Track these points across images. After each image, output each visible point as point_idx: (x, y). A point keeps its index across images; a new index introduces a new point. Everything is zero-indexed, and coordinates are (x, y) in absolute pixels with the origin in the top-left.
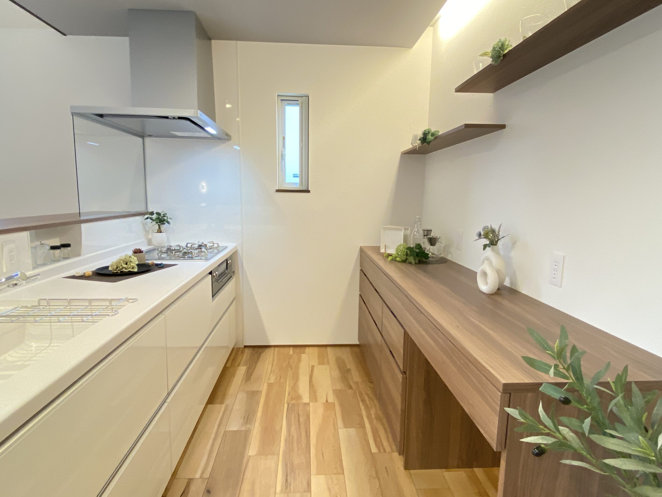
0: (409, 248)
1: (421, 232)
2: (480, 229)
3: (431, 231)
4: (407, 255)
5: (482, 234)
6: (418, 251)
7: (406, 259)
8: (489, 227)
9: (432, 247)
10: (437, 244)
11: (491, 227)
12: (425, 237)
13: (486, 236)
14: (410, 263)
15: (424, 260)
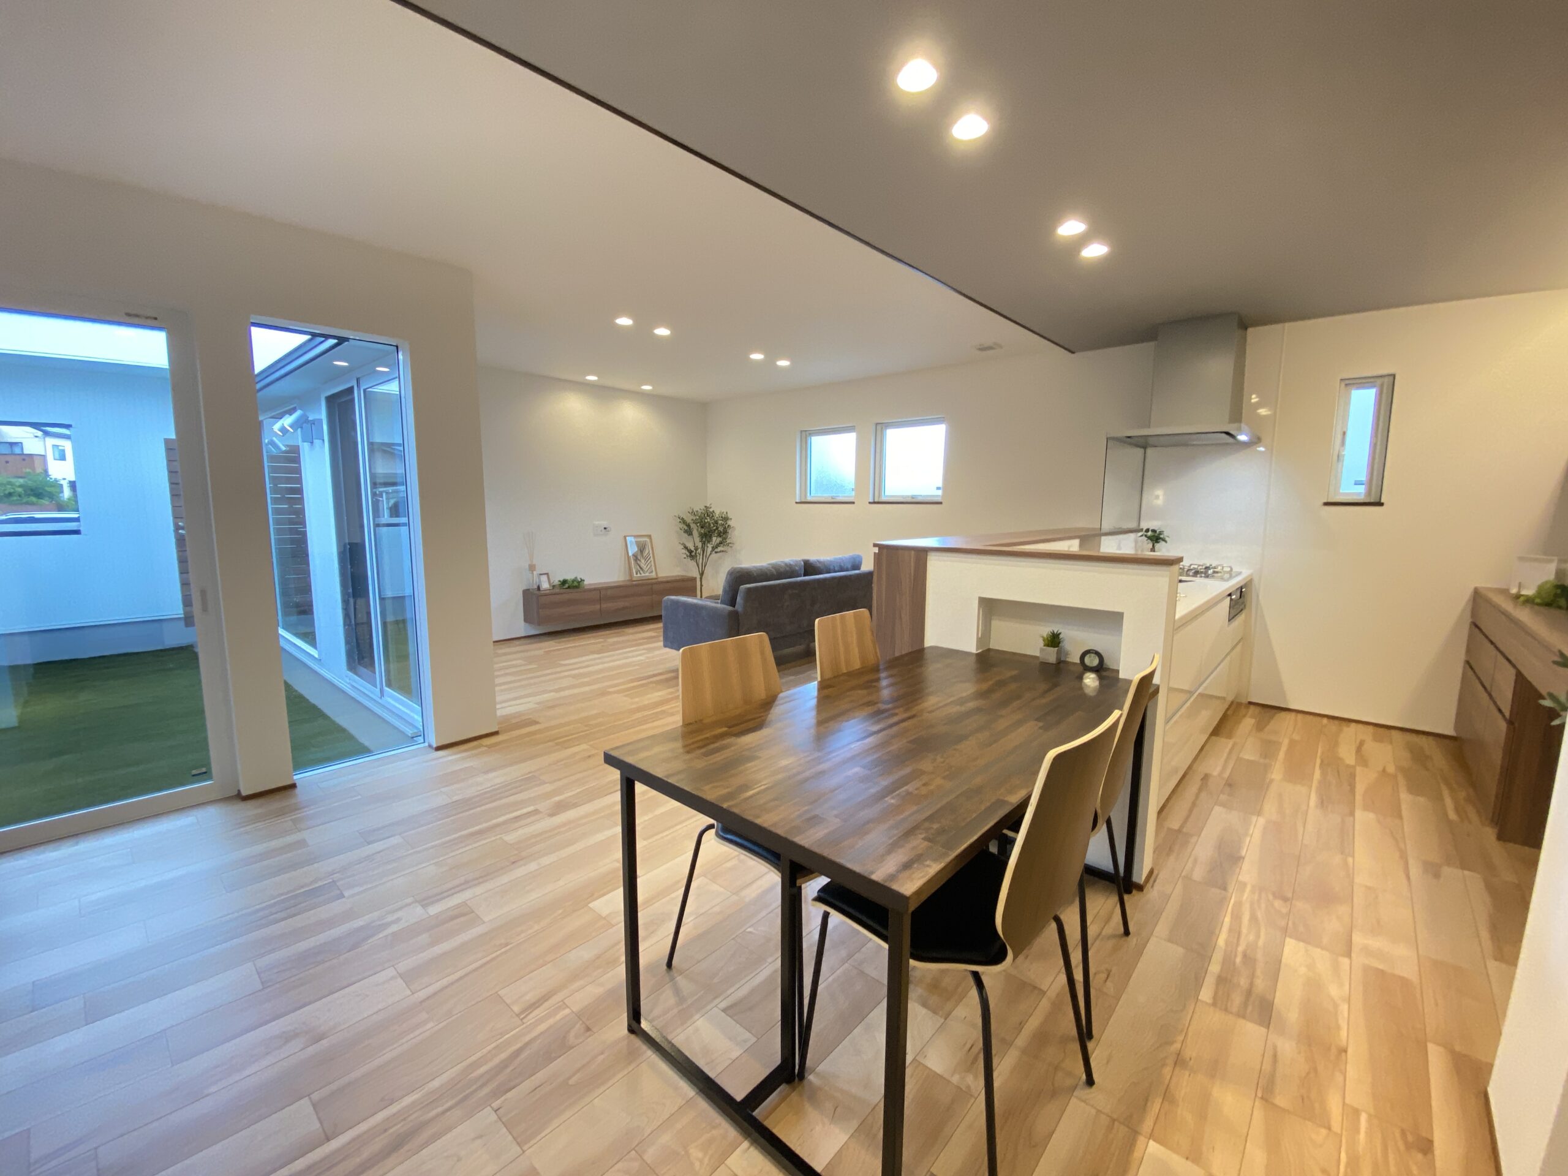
4: (1556, 595)
7: (1553, 602)
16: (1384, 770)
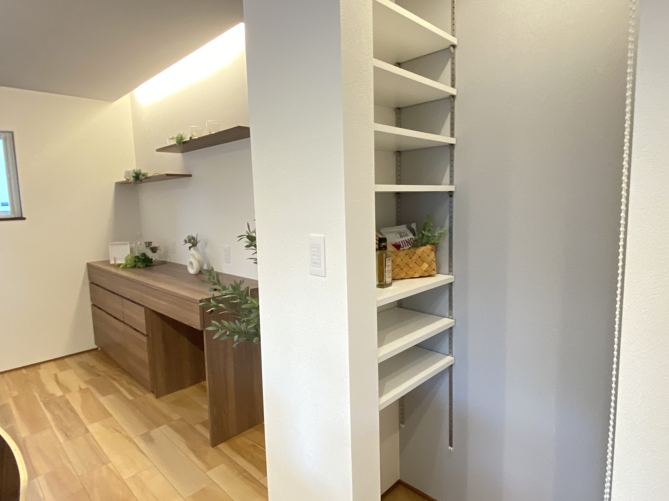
0: (137, 257)
1: (144, 245)
2: (185, 237)
3: (151, 242)
4: (135, 261)
5: (187, 240)
6: (143, 258)
7: (135, 265)
8: (191, 236)
9: (154, 254)
10: (158, 251)
11: (192, 235)
12: (148, 248)
13: (190, 242)
14: (139, 267)
15: (149, 264)
16: (81, 389)
